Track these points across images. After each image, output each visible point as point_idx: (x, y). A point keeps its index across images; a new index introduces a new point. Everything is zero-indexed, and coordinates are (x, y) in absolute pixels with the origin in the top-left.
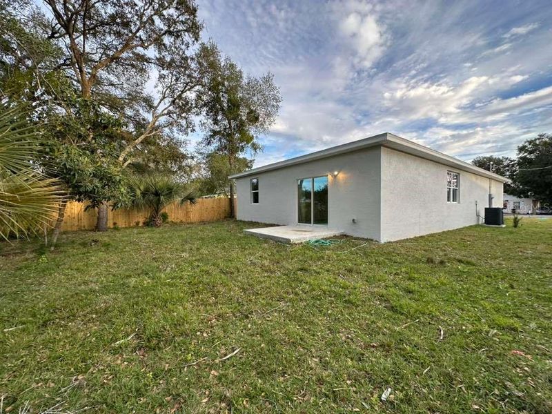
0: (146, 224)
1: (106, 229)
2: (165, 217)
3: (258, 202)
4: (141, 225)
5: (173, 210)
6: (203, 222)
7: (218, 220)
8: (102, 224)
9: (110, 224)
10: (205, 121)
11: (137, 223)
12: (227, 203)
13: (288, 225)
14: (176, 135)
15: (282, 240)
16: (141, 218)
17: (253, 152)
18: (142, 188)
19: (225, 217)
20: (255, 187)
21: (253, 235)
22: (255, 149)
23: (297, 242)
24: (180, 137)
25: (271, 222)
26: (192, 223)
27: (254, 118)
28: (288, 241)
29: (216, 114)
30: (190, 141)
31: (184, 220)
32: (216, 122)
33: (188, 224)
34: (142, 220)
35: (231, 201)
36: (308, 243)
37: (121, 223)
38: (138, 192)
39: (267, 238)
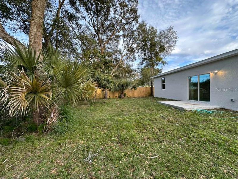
0: (119, 97)
1: (107, 99)
2: (125, 94)
3: (165, 89)
4: (117, 97)
5: (128, 92)
6: (139, 97)
7: (146, 97)
8: (106, 97)
9: (108, 97)
10: (140, 55)
11: (116, 97)
12: (150, 90)
13: (182, 100)
14: (129, 62)
15: (179, 108)
16: (117, 95)
17: (162, 65)
19: (149, 96)
20: (164, 82)
21: (162, 104)
22: (163, 64)
23: (188, 110)
24: (130, 63)
25: (172, 99)
26: (135, 97)
27: (163, 49)
28: (183, 109)
29: (145, 51)
30: (134, 64)
31: (132, 96)
32: (145, 54)
33: (133, 98)
34: (117, 96)
35: (152, 88)
36: (196, 111)
37: (111, 97)
38: (117, 86)
39: (170, 107)
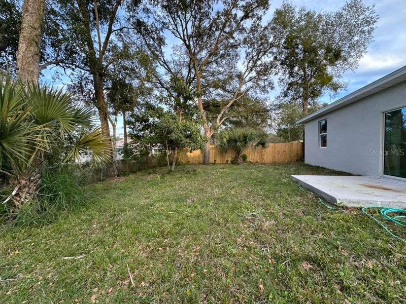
0: (233, 162)
1: (208, 164)
2: (245, 157)
3: (326, 146)
4: (229, 162)
5: (251, 153)
6: (274, 164)
7: (289, 163)
8: (206, 161)
9: (212, 161)
10: (283, 77)
11: (227, 161)
12: (300, 148)
13: (365, 176)
14: (259, 95)
16: (229, 157)
17: (333, 93)
18: (227, 137)
19: (297, 160)
22: (335, 89)
24: (261, 96)
25: (340, 170)
26: (264, 164)
29: (292, 67)
30: (269, 97)
31: (259, 161)
32: (291, 75)
33: (262, 164)
34: (230, 159)
35: (303, 144)
37: (218, 161)
38: (225, 140)
